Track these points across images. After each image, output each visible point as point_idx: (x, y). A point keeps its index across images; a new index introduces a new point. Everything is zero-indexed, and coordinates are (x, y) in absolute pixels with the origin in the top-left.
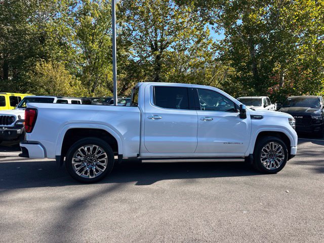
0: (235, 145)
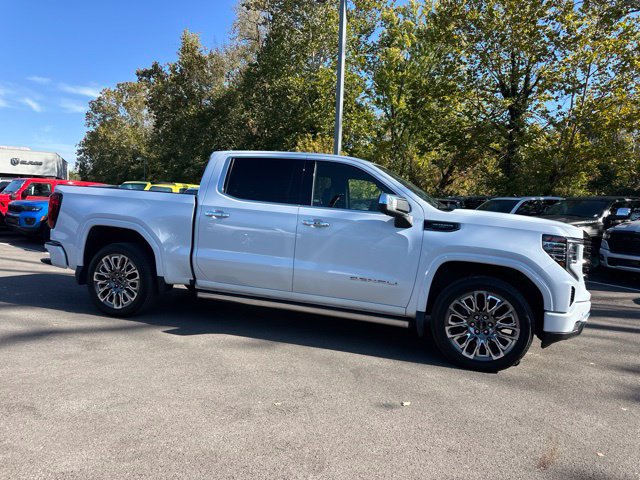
0: (377, 284)
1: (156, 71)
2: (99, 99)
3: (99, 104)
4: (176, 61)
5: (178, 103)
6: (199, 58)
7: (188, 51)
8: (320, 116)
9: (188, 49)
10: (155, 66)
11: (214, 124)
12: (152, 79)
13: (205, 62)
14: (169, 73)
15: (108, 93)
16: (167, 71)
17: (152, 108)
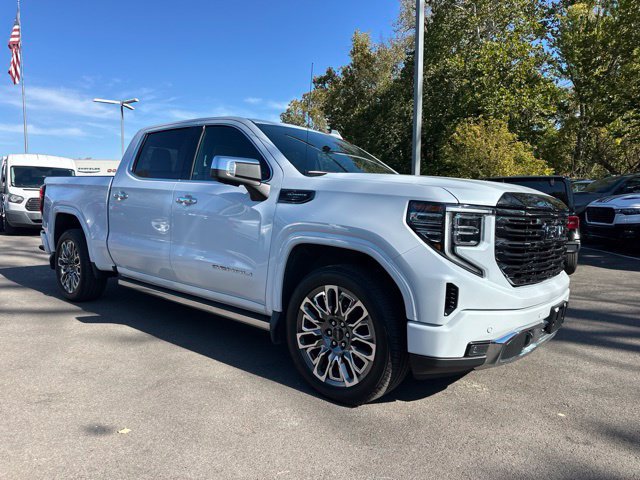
1: (330, 75)
2: (288, 111)
3: (289, 116)
4: (348, 64)
5: (350, 104)
6: (368, 56)
7: (358, 51)
8: (484, 97)
9: (359, 50)
10: (329, 72)
11: (379, 121)
12: (327, 85)
13: (373, 60)
14: (342, 77)
15: (295, 104)
16: (339, 75)
17: (327, 113)
